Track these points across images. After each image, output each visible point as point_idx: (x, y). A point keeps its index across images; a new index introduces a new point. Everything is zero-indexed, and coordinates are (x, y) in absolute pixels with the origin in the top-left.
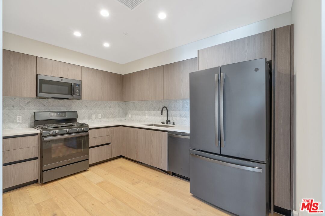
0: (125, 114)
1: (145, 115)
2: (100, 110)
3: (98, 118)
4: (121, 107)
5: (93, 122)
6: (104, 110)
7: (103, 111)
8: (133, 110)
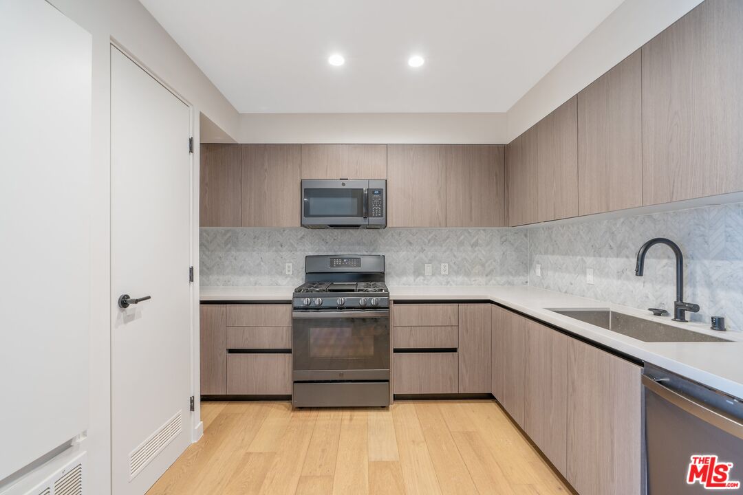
0: (526, 266)
1: (584, 273)
2: (445, 252)
3: (440, 274)
4: (512, 245)
5: (427, 284)
6: (455, 253)
7: (455, 256)
8: (546, 253)
